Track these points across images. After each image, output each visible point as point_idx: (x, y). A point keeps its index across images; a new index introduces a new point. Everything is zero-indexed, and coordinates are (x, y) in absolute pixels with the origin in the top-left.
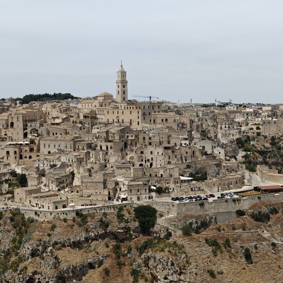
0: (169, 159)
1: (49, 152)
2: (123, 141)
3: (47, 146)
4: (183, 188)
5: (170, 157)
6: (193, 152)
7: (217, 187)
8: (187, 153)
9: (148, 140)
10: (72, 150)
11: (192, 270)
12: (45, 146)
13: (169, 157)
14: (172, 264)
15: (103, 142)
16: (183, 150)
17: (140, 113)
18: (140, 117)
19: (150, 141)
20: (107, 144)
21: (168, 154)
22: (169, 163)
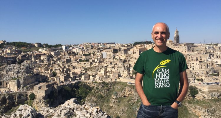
0: (202, 66)
4: (209, 79)
6: (213, 63)
11: (217, 114)
14: (208, 111)
17: (186, 47)
18: (186, 49)
19: (192, 59)
21: (201, 64)
22: (201, 68)
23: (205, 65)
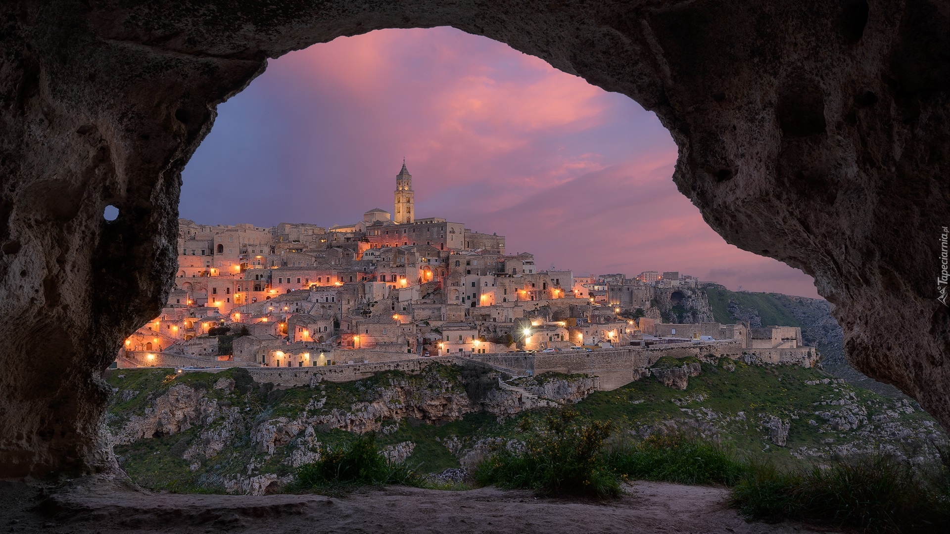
0: (505, 294)
1: (289, 291)
3: (284, 281)
5: (508, 291)
6: (544, 284)
9: (465, 265)
12: (280, 280)
13: (505, 290)
15: (387, 267)
19: (468, 268)
21: (503, 285)
22: (505, 300)
23: (516, 290)
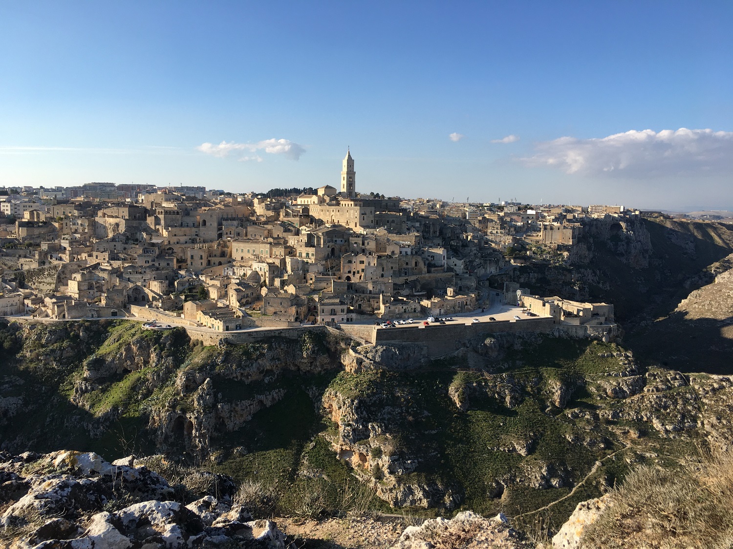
0: (383, 271)
1: (242, 258)
2: (328, 247)
3: (240, 251)
5: (385, 269)
6: (416, 262)
7: (438, 310)
8: (407, 264)
9: (361, 246)
10: (269, 256)
11: (385, 416)
13: (383, 268)
15: (304, 247)
16: (402, 260)
17: (358, 212)
18: (358, 217)
19: (363, 247)
20: (308, 249)
21: (382, 264)
22: (382, 276)
23: (392, 268)
